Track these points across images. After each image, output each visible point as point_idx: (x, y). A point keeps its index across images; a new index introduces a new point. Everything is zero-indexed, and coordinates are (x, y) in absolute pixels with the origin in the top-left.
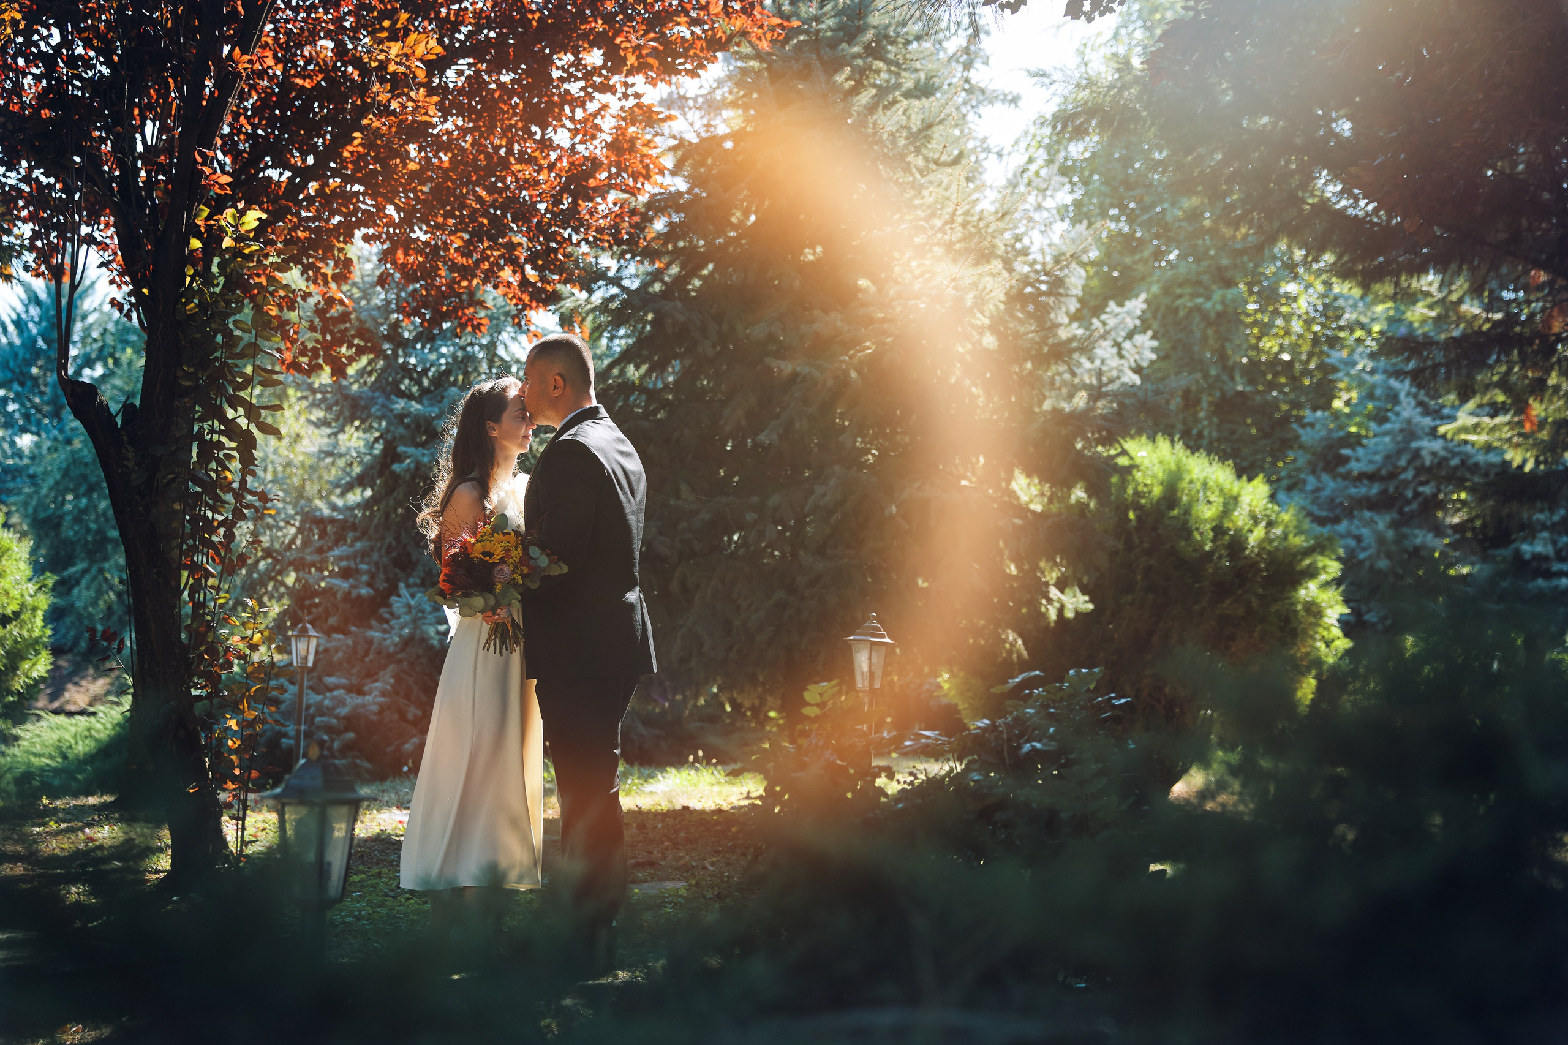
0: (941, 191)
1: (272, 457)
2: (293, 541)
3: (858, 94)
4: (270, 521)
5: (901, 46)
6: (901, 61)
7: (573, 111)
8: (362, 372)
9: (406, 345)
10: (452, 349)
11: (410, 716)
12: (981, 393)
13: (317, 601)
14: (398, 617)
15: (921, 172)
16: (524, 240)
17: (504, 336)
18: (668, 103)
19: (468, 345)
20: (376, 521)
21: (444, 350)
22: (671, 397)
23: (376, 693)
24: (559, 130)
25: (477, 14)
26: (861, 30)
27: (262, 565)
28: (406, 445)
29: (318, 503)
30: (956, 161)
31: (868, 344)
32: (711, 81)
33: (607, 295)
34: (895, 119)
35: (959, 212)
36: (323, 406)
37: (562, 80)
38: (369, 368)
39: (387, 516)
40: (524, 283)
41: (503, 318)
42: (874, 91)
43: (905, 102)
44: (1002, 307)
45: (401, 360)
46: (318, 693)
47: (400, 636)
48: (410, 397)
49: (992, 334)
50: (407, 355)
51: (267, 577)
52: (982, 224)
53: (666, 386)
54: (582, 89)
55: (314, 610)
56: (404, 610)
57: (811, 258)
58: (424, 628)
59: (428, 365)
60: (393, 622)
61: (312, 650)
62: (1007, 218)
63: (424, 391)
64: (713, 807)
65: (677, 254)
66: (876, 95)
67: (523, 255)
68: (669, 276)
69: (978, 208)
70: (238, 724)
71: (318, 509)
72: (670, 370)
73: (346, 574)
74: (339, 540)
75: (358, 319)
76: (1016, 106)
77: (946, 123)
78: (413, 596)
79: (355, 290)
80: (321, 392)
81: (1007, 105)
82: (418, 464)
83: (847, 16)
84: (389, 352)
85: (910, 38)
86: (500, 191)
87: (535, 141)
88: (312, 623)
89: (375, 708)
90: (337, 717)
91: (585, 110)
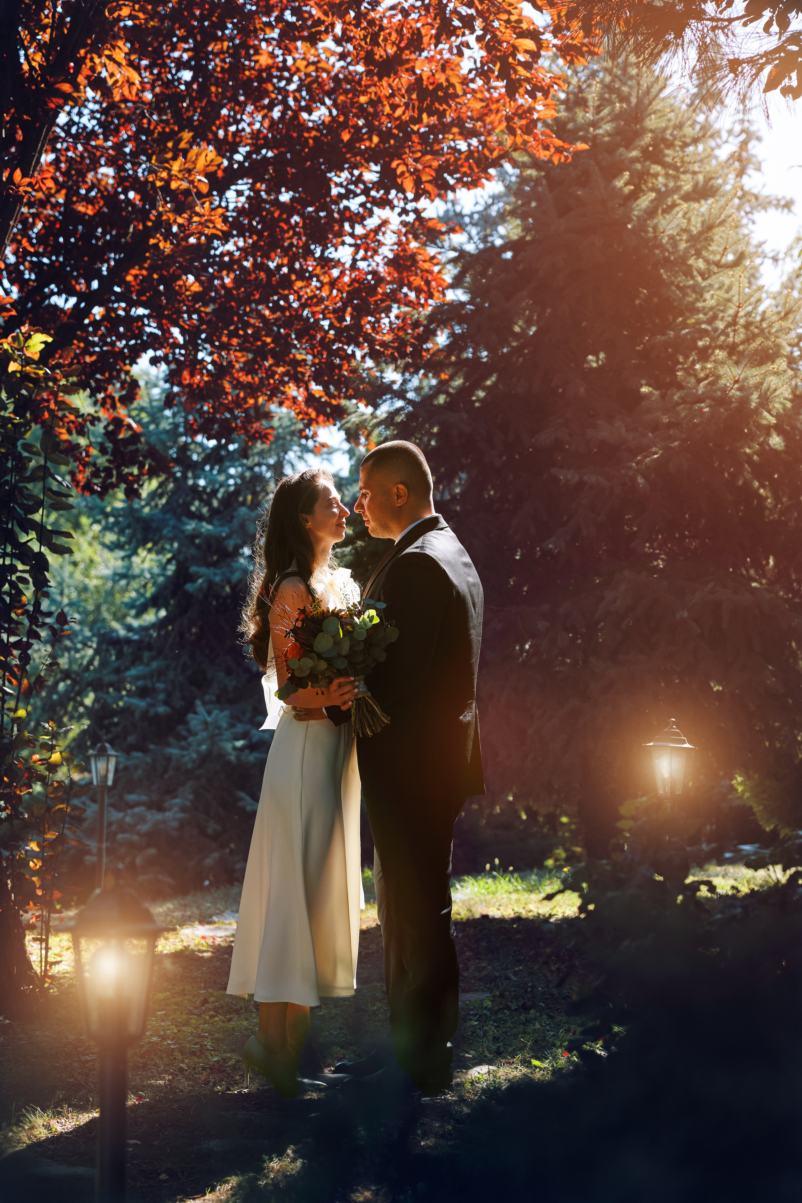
0: (722, 293)
1: (67, 580)
2: (91, 662)
3: (637, 198)
4: (68, 643)
5: (678, 148)
6: (679, 164)
7: (353, 227)
8: (153, 495)
9: (196, 468)
10: (240, 469)
11: (210, 831)
12: (769, 495)
13: (116, 720)
14: (195, 734)
15: (702, 274)
16: (310, 357)
17: (291, 455)
18: (446, 218)
19: (256, 465)
20: (171, 640)
21: (232, 471)
22: (458, 508)
23: (176, 809)
24: (340, 248)
25: (256, 135)
26: (639, 133)
27: (61, 686)
28: (198, 565)
29: (115, 625)
30: (737, 263)
31: (654, 449)
32: (486, 197)
33: (392, 409)
34: (676, 222)
35: (742, 313)
36: (116, 529)
37: (341, 197)
38: (160, 491)
39: (181, 635)
40: (311, 399)
41: (288, 438)
42: (653, 195)
43: (685, 205)
44: (789, 405)
45: (190, 482)
46: (119, 809)
47: (198, 752)
48: (200, 517)
49: (778, 435)
50: (196, 477)
51: (66, 697)
52: (764, 325)
53: (454, 497)
54: (362, 205)
55: (113, 729)
56: (200, 727)
57: (594, 365)
58: (222, 744)
59: (217, 486)
60: (191, 739)
61: (112, 767)
62: (791, 317)
63: (214, 512)
64: (512, 915)
65: (462, 363)
66: (655, 199)
67: (308, 372)
68: (453, 388)
69: (761, 308)
70: (38, 845)
71: (113, 630)
72: (457, 481)
73: (143, 693)
74: (136, 660)
75: (147, 443)
76: (789, 210)
77: (727, 225)
78: (209, 713)
79: (143, 415)
80: (113, 516)
81: (780, 210)
82: (210, 583)
83: (624, 121)
84: (179, 475)
85: (688, 140)
86: (282, 309)
87: (315, 259)
88: (112, 743)
89: (175, 824)
90: (138, 834)
91: (364, 226)
